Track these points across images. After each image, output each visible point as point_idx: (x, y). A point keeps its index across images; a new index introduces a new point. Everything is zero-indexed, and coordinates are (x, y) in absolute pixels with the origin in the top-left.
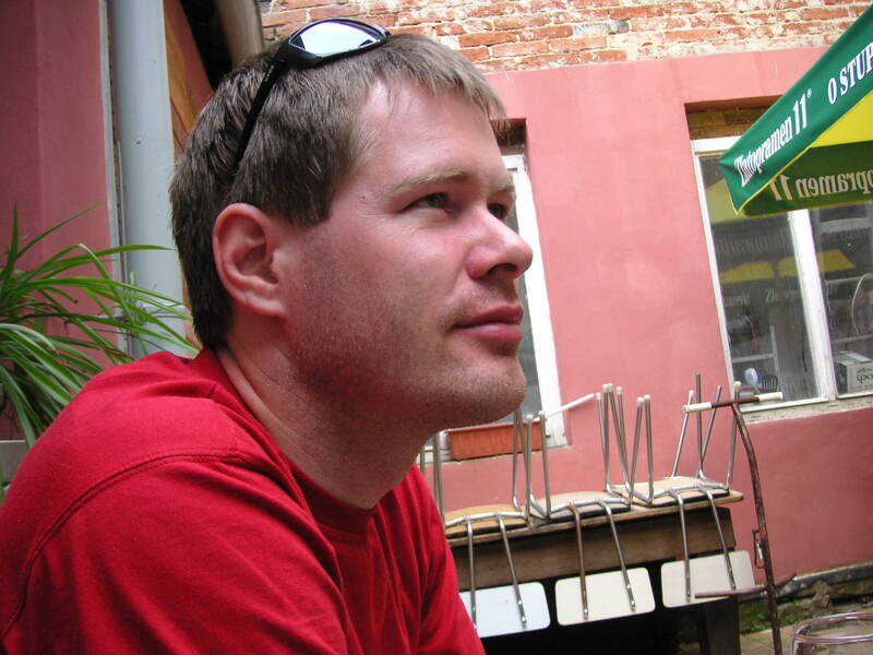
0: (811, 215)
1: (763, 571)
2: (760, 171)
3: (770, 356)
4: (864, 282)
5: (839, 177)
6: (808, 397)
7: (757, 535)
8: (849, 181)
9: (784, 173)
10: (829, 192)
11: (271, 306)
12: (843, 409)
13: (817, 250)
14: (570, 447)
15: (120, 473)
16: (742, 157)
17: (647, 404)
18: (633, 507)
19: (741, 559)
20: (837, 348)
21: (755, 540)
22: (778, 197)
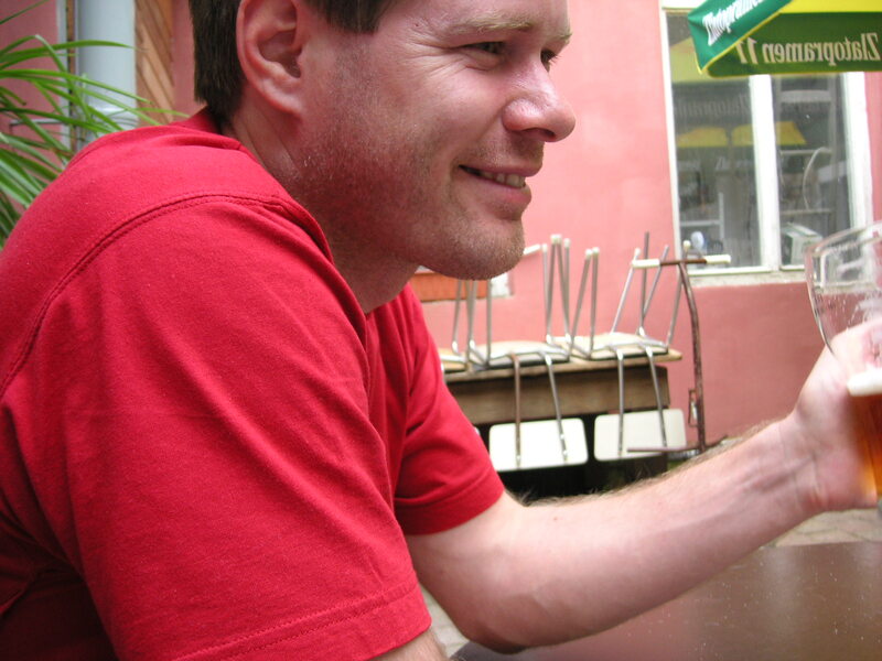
0: (774, 83)
1: (695, 431)
2: (729, 31)
3: (716, 222)
4: (820, 156)
5: (806, 46)
6: (751, 265)
7: (694, 396)
8: (816, 52)
9: (752, 37)
10: (794, 59)
11: (289, 101)
12: (785, 280)
13: (775, 119)
14: (512, 298)
15: (158, 209)
16: (711, 14)
17: (595, 258)
18: (572, 359)
19: (675, 418)
20: (785, 221)
21: (691, 399)
22: (743, 60)
